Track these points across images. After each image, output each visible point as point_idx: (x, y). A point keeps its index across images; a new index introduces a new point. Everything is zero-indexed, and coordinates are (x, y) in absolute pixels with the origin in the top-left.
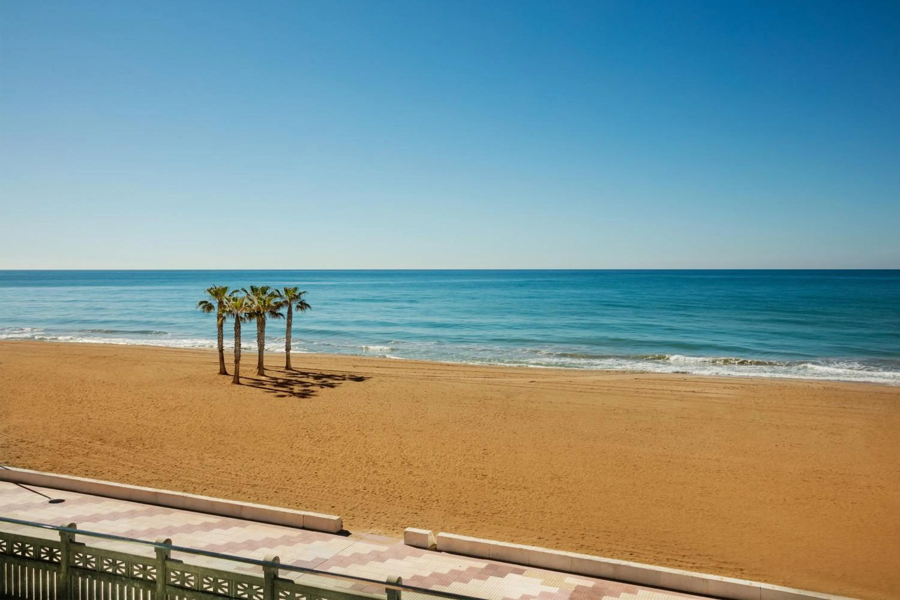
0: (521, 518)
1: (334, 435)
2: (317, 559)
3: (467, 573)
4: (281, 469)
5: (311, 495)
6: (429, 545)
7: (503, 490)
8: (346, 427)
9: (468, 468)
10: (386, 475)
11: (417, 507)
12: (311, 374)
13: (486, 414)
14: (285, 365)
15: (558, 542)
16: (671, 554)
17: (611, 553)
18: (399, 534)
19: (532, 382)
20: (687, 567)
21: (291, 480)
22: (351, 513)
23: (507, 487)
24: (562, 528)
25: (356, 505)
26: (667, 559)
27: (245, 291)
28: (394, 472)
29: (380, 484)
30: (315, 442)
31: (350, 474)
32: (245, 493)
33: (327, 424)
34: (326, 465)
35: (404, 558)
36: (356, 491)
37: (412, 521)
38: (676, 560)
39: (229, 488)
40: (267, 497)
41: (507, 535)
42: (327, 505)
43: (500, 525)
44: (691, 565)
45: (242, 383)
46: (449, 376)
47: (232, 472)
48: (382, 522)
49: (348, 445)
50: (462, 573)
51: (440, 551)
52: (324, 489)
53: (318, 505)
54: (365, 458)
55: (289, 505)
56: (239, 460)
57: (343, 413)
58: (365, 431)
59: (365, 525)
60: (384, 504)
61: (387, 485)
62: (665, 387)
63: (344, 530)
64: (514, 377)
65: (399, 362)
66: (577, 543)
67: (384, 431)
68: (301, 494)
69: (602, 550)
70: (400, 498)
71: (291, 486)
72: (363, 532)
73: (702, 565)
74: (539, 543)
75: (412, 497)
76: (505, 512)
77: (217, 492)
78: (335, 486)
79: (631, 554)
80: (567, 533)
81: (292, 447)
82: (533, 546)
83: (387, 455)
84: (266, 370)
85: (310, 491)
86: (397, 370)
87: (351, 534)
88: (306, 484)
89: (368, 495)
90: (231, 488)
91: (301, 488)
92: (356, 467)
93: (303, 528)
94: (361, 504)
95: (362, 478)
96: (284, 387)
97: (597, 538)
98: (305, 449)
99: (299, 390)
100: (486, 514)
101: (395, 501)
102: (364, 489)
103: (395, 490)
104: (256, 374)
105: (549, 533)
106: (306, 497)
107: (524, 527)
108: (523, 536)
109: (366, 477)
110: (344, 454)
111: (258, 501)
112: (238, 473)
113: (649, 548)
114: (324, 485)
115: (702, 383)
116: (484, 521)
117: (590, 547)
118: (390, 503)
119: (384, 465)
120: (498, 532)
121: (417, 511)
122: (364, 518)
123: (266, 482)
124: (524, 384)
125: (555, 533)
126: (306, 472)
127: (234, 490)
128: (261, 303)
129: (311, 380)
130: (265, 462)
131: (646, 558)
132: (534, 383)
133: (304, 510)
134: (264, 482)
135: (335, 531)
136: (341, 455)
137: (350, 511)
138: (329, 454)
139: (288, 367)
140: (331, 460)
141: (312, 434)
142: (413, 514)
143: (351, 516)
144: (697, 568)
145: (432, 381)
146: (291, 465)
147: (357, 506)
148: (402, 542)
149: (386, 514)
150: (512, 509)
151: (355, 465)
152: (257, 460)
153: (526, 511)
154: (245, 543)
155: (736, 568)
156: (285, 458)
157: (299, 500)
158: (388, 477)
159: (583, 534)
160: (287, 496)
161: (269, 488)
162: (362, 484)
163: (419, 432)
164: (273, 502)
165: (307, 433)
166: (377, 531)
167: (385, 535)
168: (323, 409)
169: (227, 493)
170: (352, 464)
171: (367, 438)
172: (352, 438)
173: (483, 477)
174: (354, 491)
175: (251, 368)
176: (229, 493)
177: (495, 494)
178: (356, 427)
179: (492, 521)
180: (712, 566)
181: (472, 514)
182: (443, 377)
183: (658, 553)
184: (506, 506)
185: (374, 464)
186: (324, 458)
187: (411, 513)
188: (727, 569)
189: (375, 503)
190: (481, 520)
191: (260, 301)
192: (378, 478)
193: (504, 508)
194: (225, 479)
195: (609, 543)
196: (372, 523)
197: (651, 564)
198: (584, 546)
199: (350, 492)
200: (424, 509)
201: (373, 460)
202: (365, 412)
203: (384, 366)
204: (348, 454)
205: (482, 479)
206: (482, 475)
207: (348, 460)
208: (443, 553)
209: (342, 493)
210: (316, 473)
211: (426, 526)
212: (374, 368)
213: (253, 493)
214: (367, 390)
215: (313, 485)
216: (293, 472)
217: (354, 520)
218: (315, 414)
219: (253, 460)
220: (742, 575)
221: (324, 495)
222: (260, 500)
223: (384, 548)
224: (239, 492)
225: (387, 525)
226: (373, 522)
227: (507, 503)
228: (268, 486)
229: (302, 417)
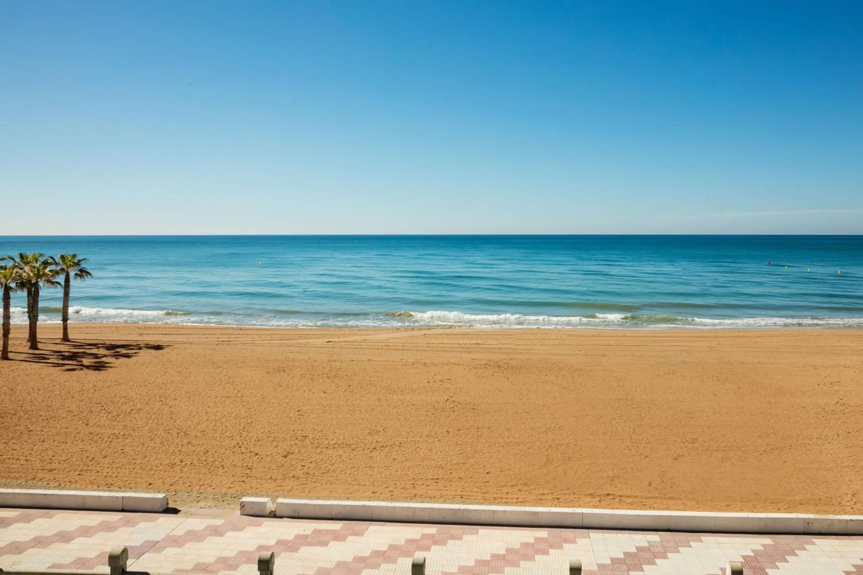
0: (351, 475)
1: (134, 408)
2: (147, 542)
3: (313, 536)
4: (80, 449)
5: (121, 474)
6: (268, 512)
7: (327, 449)
8: (146, 398)
9: (287, 431)
10: (202, 445)
11: (243, 475)
12: (100, 345)
13: (292, 376)
14: (61, 336)
15: (392, 494)
16: (496, 493)
17: (443, 499)
18: (231, 504)
19: (329, 342)
20: (512, 502)
21: (94, 460)
22: (173, 488)
23: (329, 446)
24: (392, 481)
25: (176, 479)
26: (494, 498)
27: (13, 259)
28: (209, 441)
29: (197, 455)
30: (113, 417)
31: (161, 447)
32: (41, 479)
33: (124, 397)
34: (133, 440)
35: (244, 529)
36: (173, 464)
37: (241, 490)
38: (502, 498)
39: (21, 476)
40: (70, 482)
41: (341, 493)
42: (143, 482)
43: (332, 484)
44: (516, 500)
45: (11, 358)
46: (244, 339)
47: (21, 458)
48: (209, 494)
49: (153, 417)
50: (307, 537)
51: (281, 517)
52: (135, 466)
53: (133, 484)
54: (174, 429)
55: (98, 487)
56: (26, 443)
57: (139, 384)
58: (168, 401)
59: (191, 499)
60: (206, 476)
61: (205, 455)
62: (452, 341)
63: (170, 508)
64: (310, 338)
65: (188, 329)
66: (410, 493)
67: (189, 400)
68: (110, 474)
69: (434, 497)
70: (222, 467)
71: (96, 467)
72: (190, 507)
73: (525, 500)
74: (374, 497)
75: (235, 465)
76: (334, 471)
77: (7, 482)
78: (147, 461)
79: (462, 497)
80: (398, 484)
81: (87, 425)
82: (369, 501)
83: (198, 424)
84: (40, 342)
85: (119, 469)
86: (187, 336)
87: (180, 511)
88: (113, 462)
89: (186, 467)
90: (23, 476)
91: (108, 468)
92: (167, 439)
93: (123, 511)
94: (182, 477)
95: (176, 450)
96: (73, 360)
97: (427, 486)
98: (104, 425)
99: (89, 362)
100: (316, 474)
101: (218, 471)
102: (181, 462)
103: (215, 460)
104: (28, 347)
105: (381, 486)
106: (116, 477)
107: (356, 483)
108: (357, 492)
109: (179, 449)
110: (150, 427)
111: (59, 487)
112: (27, 458)
113: (476, 490)
114: (134, 461)
115: (484, 336)
116: (315, 482)
117: (424, 495)
118: (212, 473)
119: (197, 435)
120: (331, 491)
121: (244, 479)
122: (188, 493)
123: (65, 465)
124: (321, 344)
125: (387, 486)
126: (111, 450)
127: (27, 478)
128: (35, 271)
129: (102, 351)
130: (59, 443)
131: (476, 499)
132: (332, 343)
133: (117, 491)
134: (63, 464)
135: (161, 510)
136: (147, 428)
137: (170, 487)
138: (133, 428)
139: (66, 339)
140: (137, 434)
141: (109, 409)
142: (239, 483)
143: (174, 492)
144: (521, 502)
145: (229, 346)
146: (91, 444)
147: (178, 481)
148: (238, 512)
149: (211, 486)
150: (340, 467)
151: (165, 437)
152: (48, 441)
153: (354, 468)
154: (56, 535)
155: (553, 498)
156: (82, 437)
157: (110, 481)
158: (204, 447)
159: (413, 484)
160: (94, 477)
161: (70, 471)
162: (177, 457)
163: (227, 399)
164: (78, 486)
165: (103, 408)
166: (206, 505)
167: (216, 507)
168: (116, 381)
169: (19, 482)
170: (161, 437)
171: (172, 408)
172: (156, 410)
173: (304, 438)
174: (170, 464)
175: (19, 342)
176: (22, 481)
177: (319, 454)
178: (158, 397)
179: (323, 481)
180: (533, 499)
181: (301, 477)
182: (238, 341)
183: (484, 494)
184: (333, 464)
185: (186, 435)
186: (128, 433)
187: (238, 482)
188: (546, 499)
189: (197, 475)
190: (311, 481)
191: (33, 269)
192: (193, 449)
193: (332, 467)
194: (13, 466)
195: (440, 490)
196: (198, 497)
197: (481, 504)
198: (417, 494)
199: (167, 467)
200: (250, 477)
201: (184, 430)
202: (164, 381)
203: (172, 333)
204: (154, 427)
205: (303, 441)
206: (302, 436)
207: (155, 433)
208: (284, 519)
209: (156, 469)
210: (122, 449)
211: (257, 493)
212: (163, 336)
213: (52, 478)
214: (161, 358)
215: (121, 463)
216: (95, 451)
217: (177, 495)
218: (108, 387)
219: (43, 441)
220: (560, 503)
221: (136, 473)
222: (63, 485)
223: (219, 522)
224: (33, 479)
225: (216, 497)
226: (199, 495)
227: (333, 462)
228: (68, 469)
229: (92, 391)
